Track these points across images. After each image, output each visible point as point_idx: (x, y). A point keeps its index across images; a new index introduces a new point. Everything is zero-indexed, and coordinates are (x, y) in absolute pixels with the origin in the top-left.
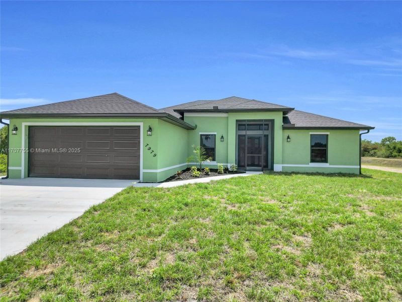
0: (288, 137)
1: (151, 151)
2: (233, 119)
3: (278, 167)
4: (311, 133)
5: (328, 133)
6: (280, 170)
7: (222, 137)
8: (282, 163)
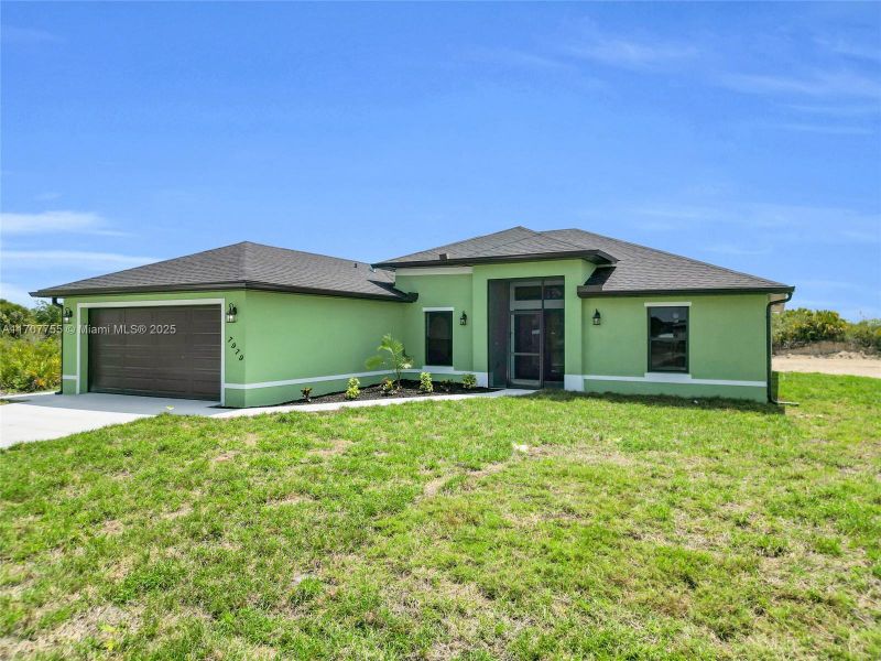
0: (597, 315)
1: (236, 350)
2: (481, 279)
3: (573, 381)
4: (647, 304)
5: (689, 304)
6: (580, 388)
7: (465, 317)
8: (583, 373)
